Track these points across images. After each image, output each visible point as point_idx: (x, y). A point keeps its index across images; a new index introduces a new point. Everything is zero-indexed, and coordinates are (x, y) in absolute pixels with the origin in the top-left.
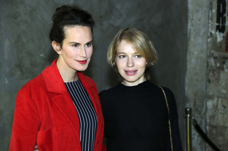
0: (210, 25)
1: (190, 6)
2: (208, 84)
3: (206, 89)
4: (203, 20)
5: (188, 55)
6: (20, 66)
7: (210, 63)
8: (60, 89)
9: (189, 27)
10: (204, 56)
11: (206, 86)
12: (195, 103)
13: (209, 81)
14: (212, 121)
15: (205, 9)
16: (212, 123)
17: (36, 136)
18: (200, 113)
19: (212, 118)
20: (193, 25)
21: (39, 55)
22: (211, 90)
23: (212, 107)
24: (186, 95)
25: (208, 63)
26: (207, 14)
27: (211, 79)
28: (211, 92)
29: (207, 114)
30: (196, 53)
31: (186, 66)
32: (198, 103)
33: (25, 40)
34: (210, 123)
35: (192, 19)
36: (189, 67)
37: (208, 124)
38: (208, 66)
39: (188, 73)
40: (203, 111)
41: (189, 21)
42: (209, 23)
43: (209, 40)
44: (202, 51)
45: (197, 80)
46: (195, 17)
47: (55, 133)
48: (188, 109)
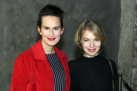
0: (135, 20)
1: (122, 8)
2: (133, 58)
3: (132, 61)
4: (130, 17)
5: (120, 39)
6: (13, 43)
7: (134, 45)
8: (43, 58)
9: (121, 21)
10: (130, 40)
11: (132, 59)
12: (124, 70)
13: (134, 56)
14: (135, 82)
15: (132, 10)
16: (135, 83)
17: (26, 87)
18: (127, 76)
19: (135, 80)
20: (124, 20)
21: (26, 37)
22: (135, 62)
23: (135, 73)
24: (118, 65)
25: (133, 44)
26: (133, 13)
27: (135, 55)
28: (135, 63)
29: (132, 77)
30: (125, 38)
31: (119, 46)
32: (126, 70)
33: (17, 27)
34: (134, 83)
35: (124, 16)
36: (120, 47)
37: (132, 84)
38: (133, 46)
39: (120, 51)
40: (129, 76)
41: (122, 17)
42: (134, 19)
43: (134, 30)
44: (129, 37)
45: (126, 56)
46: (125, 15)
47: (38, 85)
48: (120, 74)
